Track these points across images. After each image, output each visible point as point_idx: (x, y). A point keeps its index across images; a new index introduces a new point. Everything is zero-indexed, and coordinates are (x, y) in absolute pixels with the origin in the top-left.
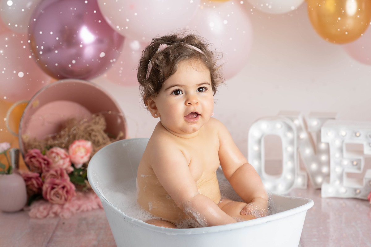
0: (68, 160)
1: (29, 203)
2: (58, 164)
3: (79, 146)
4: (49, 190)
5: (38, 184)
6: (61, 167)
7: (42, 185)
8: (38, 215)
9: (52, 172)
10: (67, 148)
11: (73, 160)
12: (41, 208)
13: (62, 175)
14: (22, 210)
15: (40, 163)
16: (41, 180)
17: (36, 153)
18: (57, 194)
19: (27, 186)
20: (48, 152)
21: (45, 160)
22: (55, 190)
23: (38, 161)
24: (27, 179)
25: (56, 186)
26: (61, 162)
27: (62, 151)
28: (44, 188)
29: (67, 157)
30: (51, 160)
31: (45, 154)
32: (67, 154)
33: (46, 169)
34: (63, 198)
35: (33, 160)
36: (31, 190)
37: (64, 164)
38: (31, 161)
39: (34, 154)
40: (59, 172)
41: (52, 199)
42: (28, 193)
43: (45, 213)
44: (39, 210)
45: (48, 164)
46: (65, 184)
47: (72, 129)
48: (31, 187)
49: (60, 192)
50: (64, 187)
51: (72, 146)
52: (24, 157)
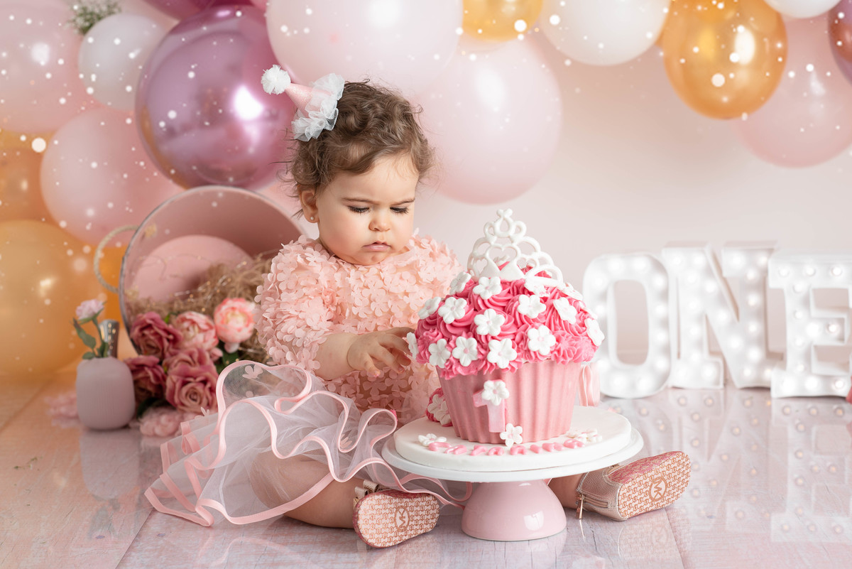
0: (213, 332)
1: (139, 412)
2: (194, 341)
3: (233, 309)
4: (178, 385)
5: (156, 376)
6: (199, 346)
7: (164, 379)
8: (158, 431)
9: (183, 356)
10: (210, 314)
11: (222, 334)
12: (164, 419)
13: (201, 361)
14: (126, 427)
15: (160, 339)
16: (162, 370)
17: (153, 320)
18: (193, 395)
19: (136, 382)
20: (175, 320)
21: (168, 332)
22: (189, 386)
23: (156, 334)
24: (136, 368)
25: (191, 379)
26: (200, 337)
27: (200, 318)
28: (169, 383)
29: (211, 328)
30: (180, 333)
31: (169, 323)
32: (210, 322)
33: (172, 350)
34: (205, 401)
35: (146, 332)
36: (143, 390)
37: (205, 341)
38: (144, 335)
39: (149, 322)
40: (196, 356)
41: (183, 404)
42: (137, 396)
43: (171, 426)
44: (158, 423)
45: (175, 341)
46: (208, 374)
47: (220, 281)
48: (143, 384)
49: (200, 388)
50: (205, 382)
51: (220, 309)
52: (129, 330)
